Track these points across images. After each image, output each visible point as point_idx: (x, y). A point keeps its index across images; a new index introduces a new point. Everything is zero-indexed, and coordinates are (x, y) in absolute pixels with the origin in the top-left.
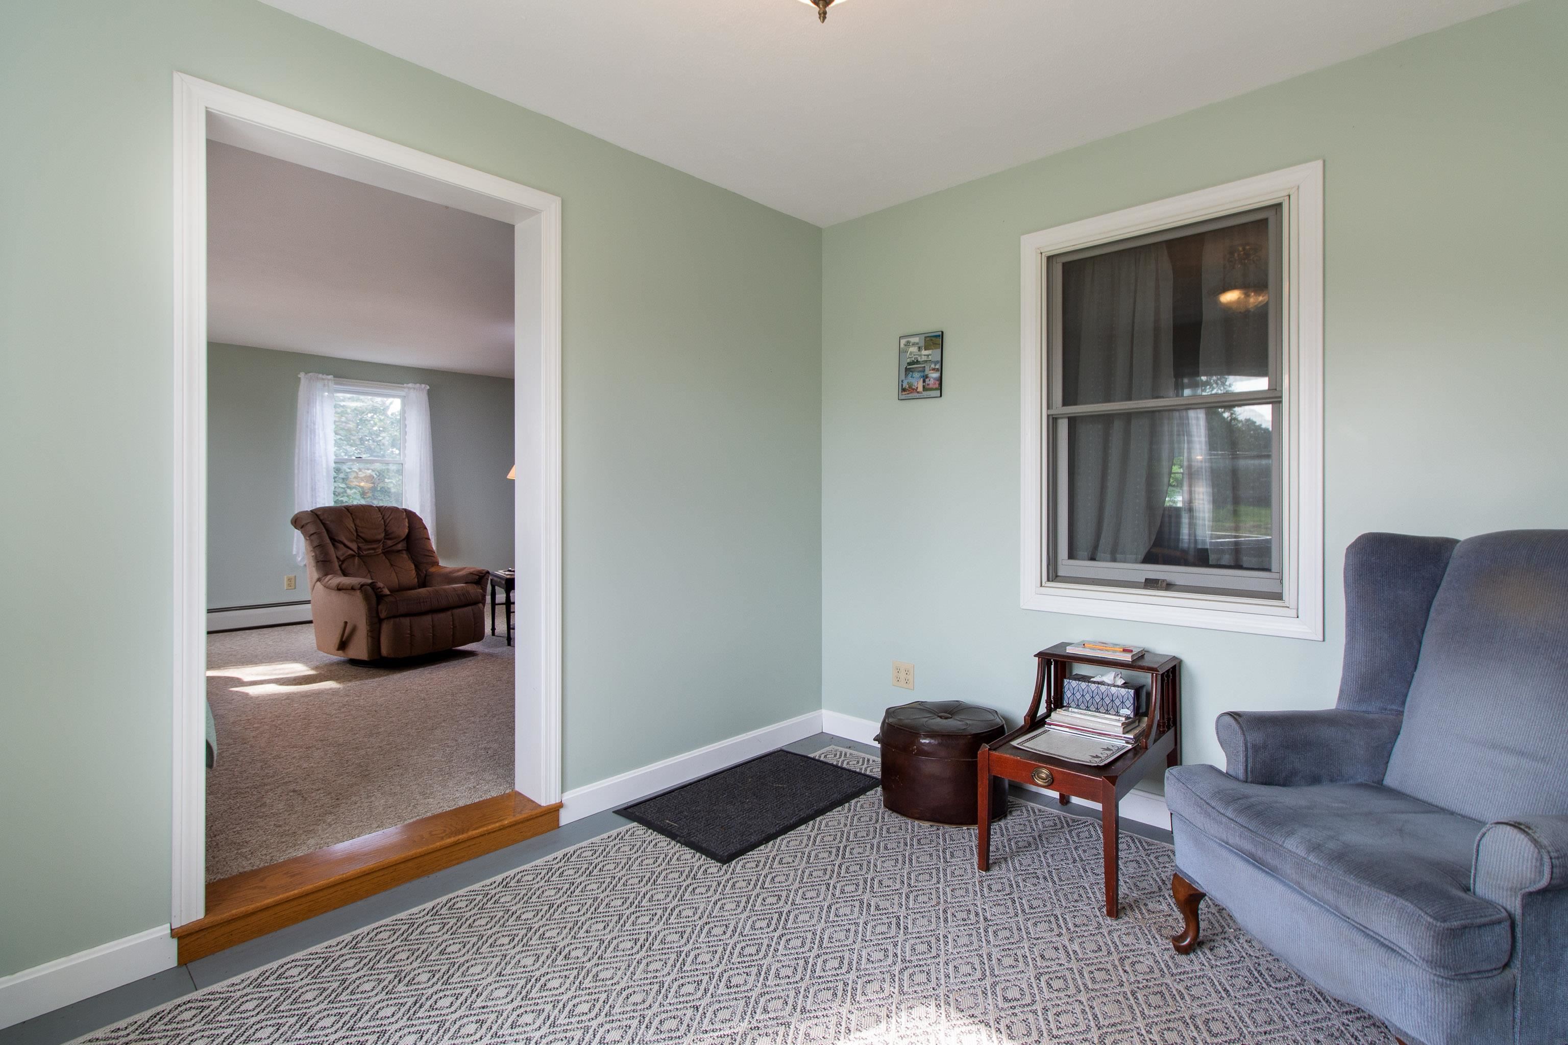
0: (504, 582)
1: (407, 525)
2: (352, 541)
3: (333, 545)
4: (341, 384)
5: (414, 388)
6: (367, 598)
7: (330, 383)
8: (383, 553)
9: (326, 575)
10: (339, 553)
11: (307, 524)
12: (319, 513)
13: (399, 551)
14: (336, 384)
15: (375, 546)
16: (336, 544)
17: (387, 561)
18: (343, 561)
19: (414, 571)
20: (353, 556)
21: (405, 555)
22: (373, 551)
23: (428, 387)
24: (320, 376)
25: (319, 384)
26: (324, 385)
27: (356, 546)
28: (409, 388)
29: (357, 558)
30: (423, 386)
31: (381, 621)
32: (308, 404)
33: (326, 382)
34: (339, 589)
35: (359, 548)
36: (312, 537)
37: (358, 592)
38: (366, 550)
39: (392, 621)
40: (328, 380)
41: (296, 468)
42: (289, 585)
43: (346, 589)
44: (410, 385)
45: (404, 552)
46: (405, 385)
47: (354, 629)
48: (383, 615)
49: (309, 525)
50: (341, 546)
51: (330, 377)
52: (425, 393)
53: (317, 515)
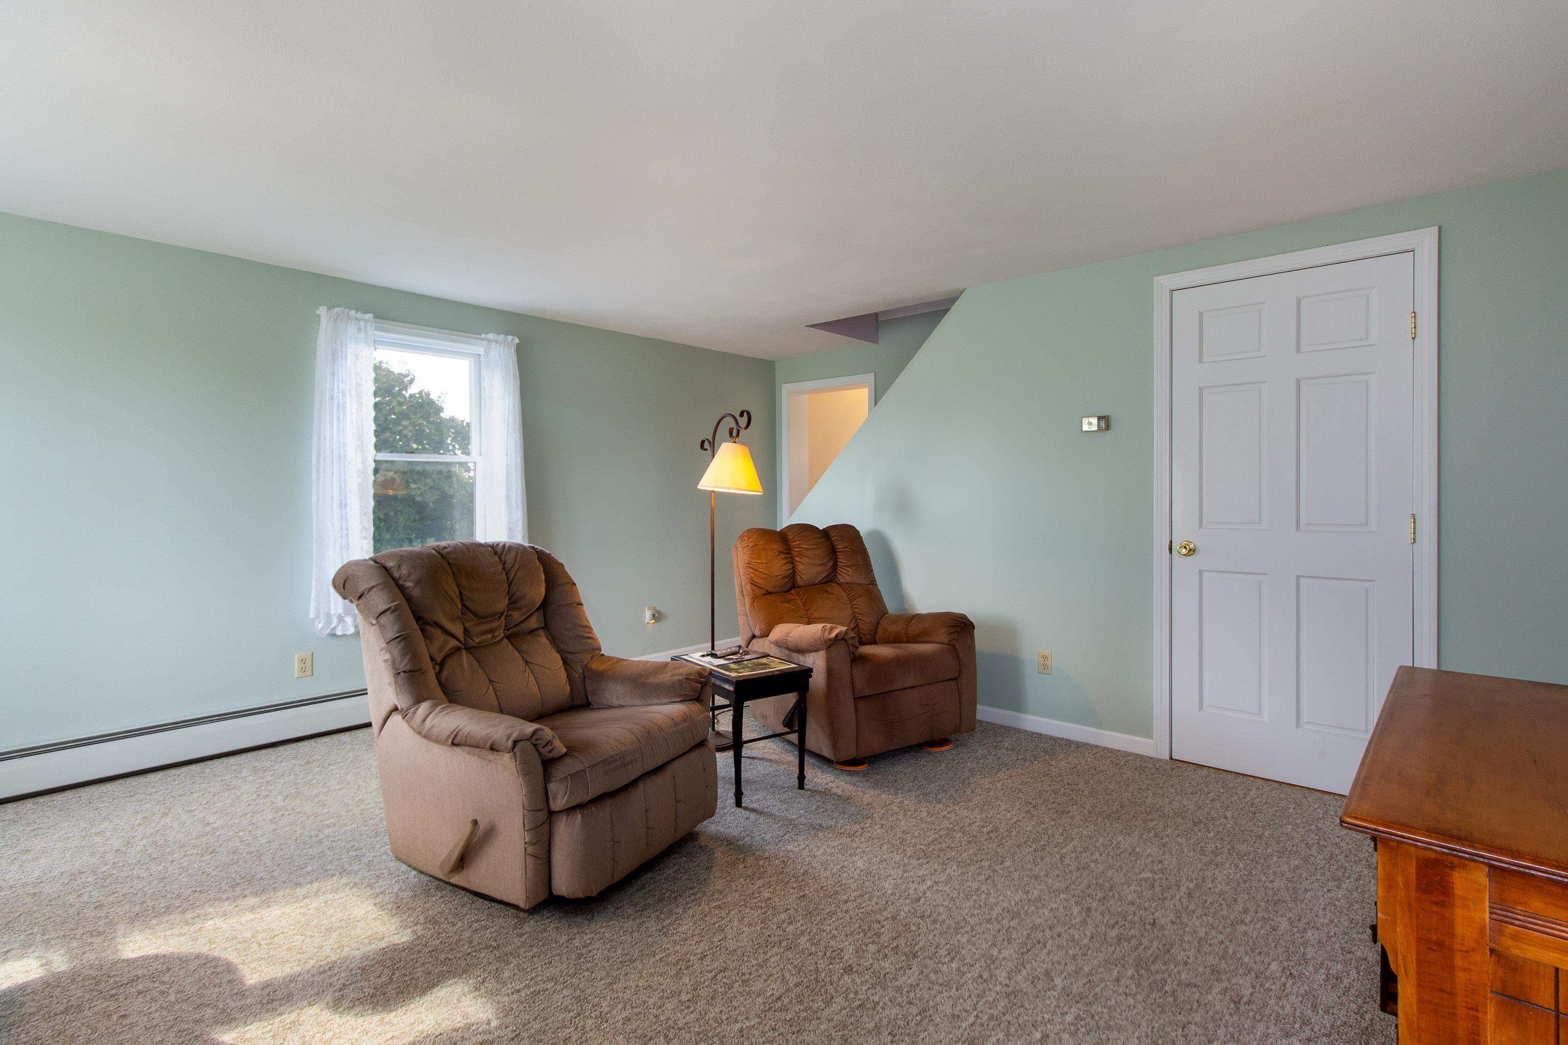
0: (731, 688)
1: (543, 577)
2: (453, 619)
3: (422, 630)
4: (386, 331)
5: (497, 342)
6: (525, 770)
7: (369, 327)
8: (508, 637)
9: (418, 701)
10: (434, 648)
11: (370, 589)
12: (390, 564)
13: (532, 632)
14: (378, 329)
15: (493, 625)
16: (428, 628)
17: (516, 653)
18: (442, 664)
19: (563, 669)
20: (458, 649)
21: (543, 639)
22: (490, 636)
23: (517, 341)
24: (353, 313)
25: (351, 329)
26: (359, 330)
27: (462, 630)
28: (489, 341)
29: (464, 652)
30: (510, 338)
31: (551, 814)
32: (334, 360)
33: (362, 323)
34: (456, 742)
35: (466, 630)
36: (384, 619)
37: (506, 758)
38: (478, 635)
39: (578, 818)
40: (366, 321)
41: (314, 470)
42: (303, 670)
43: (477, 746)
44: (491, 336)
45: (541, 632)
46: (483, 336)
47: (490, 833)
48: (558, 803)
49: (373, 591)
50: (437, 632)
51: (369, 316)
52: (513, 349)
53: (386, 568)
